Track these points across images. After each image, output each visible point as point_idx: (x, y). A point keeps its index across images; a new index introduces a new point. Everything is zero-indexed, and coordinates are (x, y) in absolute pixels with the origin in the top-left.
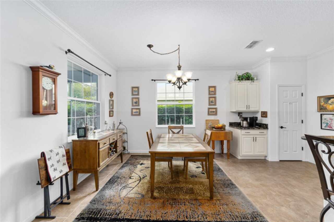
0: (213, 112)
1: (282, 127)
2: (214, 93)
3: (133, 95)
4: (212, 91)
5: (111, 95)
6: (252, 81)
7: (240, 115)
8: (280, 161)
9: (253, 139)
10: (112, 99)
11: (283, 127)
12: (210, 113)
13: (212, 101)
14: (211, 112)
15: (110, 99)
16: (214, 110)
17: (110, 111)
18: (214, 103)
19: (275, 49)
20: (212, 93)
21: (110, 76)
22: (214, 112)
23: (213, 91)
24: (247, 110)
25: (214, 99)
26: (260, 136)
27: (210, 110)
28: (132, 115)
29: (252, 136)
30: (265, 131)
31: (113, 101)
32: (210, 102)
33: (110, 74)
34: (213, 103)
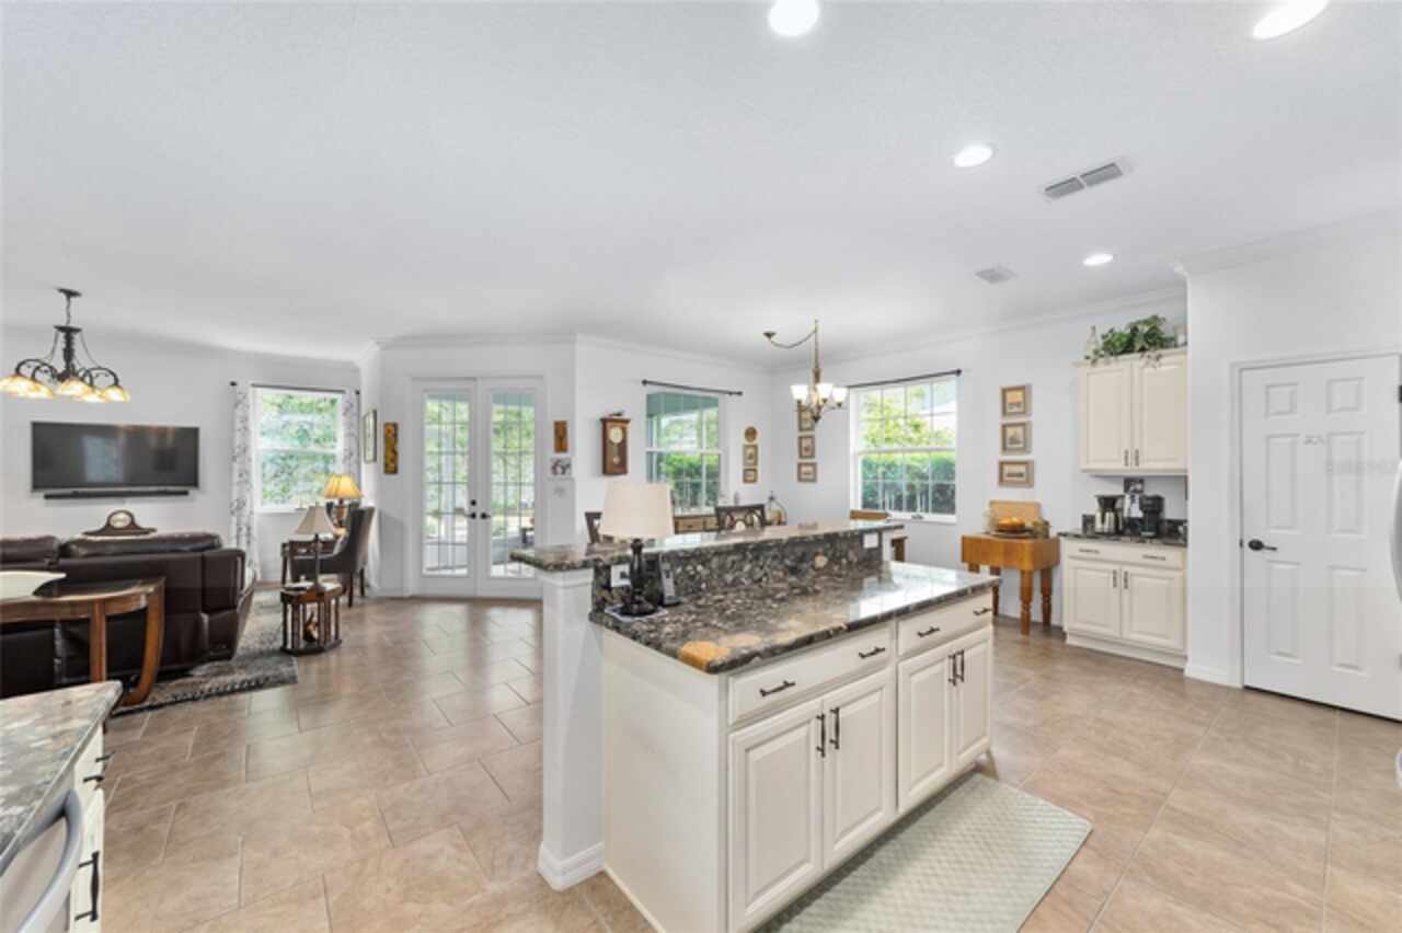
0: (1015, 473)
1: (1256, 545)
2: (1021, 409)
3: (801, 429)
4: (1015, 401)
5: (751, 433)
6: (1142, 356)
7: (1132, 488)
8: (1248, 688)
9: (1112, 576)
10: (755, 442)
11: (1266, 544)
12: (1006, 478)
13: (1014, 438)
14: (1010, 475)
15: (747, 443)
16: (1022, 469)
17: (745, 471)
18: (1021, 446)
19: (1115, 256)
20: (1015, 409)
21: (740, 393)
22: (1021, 475)
23: (1018, 404)
24: (1125, 468)
25: (1019, 430)
26: (1149, 571)
27: (1007, 469)
28: (800, 479)
29: (1112, 567)
30: (1170, 554)
31: (755, 447)
32: (1008, 441)
33: (737, 390)
34: (1018, 442)
